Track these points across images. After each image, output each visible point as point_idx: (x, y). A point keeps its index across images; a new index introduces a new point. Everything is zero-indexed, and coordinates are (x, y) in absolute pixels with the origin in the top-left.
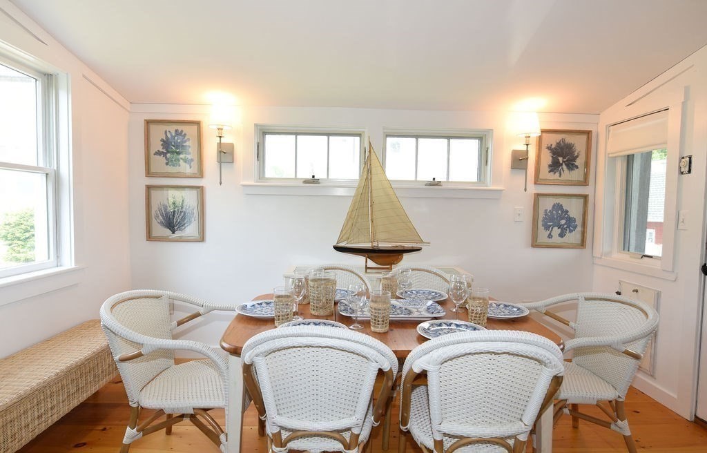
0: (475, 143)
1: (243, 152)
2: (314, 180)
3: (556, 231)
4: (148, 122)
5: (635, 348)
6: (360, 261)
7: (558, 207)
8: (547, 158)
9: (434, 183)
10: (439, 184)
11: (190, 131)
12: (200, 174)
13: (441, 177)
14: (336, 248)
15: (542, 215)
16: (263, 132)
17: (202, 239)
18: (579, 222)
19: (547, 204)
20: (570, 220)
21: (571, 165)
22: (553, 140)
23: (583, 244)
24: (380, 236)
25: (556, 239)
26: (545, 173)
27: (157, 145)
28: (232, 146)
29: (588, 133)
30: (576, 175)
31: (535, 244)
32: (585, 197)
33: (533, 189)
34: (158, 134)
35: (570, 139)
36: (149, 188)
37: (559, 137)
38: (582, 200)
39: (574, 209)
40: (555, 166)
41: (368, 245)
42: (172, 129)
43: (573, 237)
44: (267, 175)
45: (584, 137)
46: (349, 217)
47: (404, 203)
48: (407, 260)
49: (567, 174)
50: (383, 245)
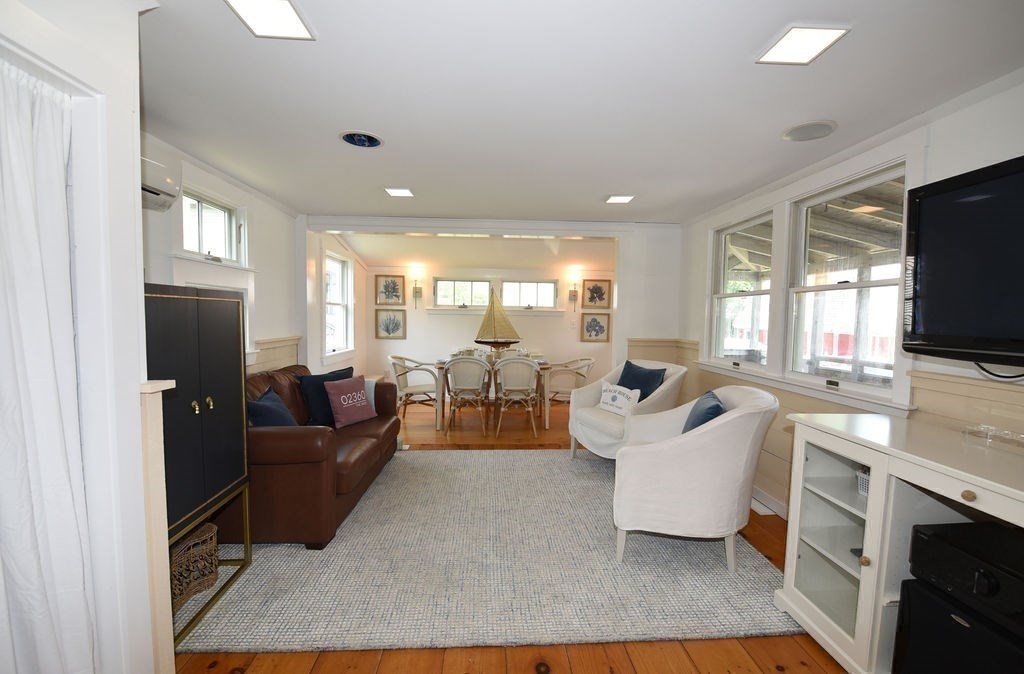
0: (552, 285)
1: (427, 292)
2: (464, 306)
3: (594, 333)
4: (377, 276)
5: (583, 371)
6: (488, 349)
7: (595, 320)
8: (588, 295)
9: (529, 308)
10: (531, 308)
11: (399, 281)
12: (404, 303)
13: (533, 304)
14: (476, 342)
15: (586, 324)
16: (436, 280)
17: (404, 337)
18: (605, 328)
19: (588, 319)
20: (601, 327)
21: (601, 298)
22: (591, 285)
23: (608, 340)
24: (498, 335)
25: (594, 338)
26: (587, 302)
27: (382, 288)
28: (420, 289)
29: (609, 281)
30: (604, 303)
31: (583, 340)
32: (609, 315)
33: (581, 311)
34: (382, 282)
35: (599, 284)
36: (377, 311)
37: (594, 283)
38: (606, 317)
39: (603, 321)
40: (592, 299)
41: (492, 340)
42: (390, 279)
43: (603, 336)
44: (439, 303)
45: (607, 284)
46: (482, 327)
47: (510, 319)
48: (512, 346)
49: (598, 303)
50: (500, 340)
